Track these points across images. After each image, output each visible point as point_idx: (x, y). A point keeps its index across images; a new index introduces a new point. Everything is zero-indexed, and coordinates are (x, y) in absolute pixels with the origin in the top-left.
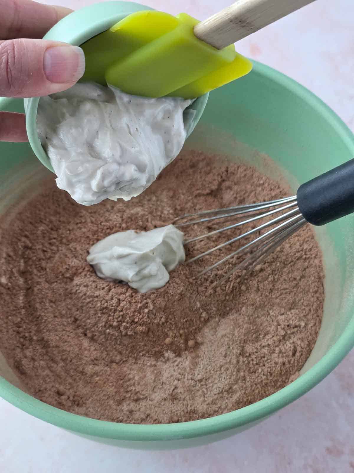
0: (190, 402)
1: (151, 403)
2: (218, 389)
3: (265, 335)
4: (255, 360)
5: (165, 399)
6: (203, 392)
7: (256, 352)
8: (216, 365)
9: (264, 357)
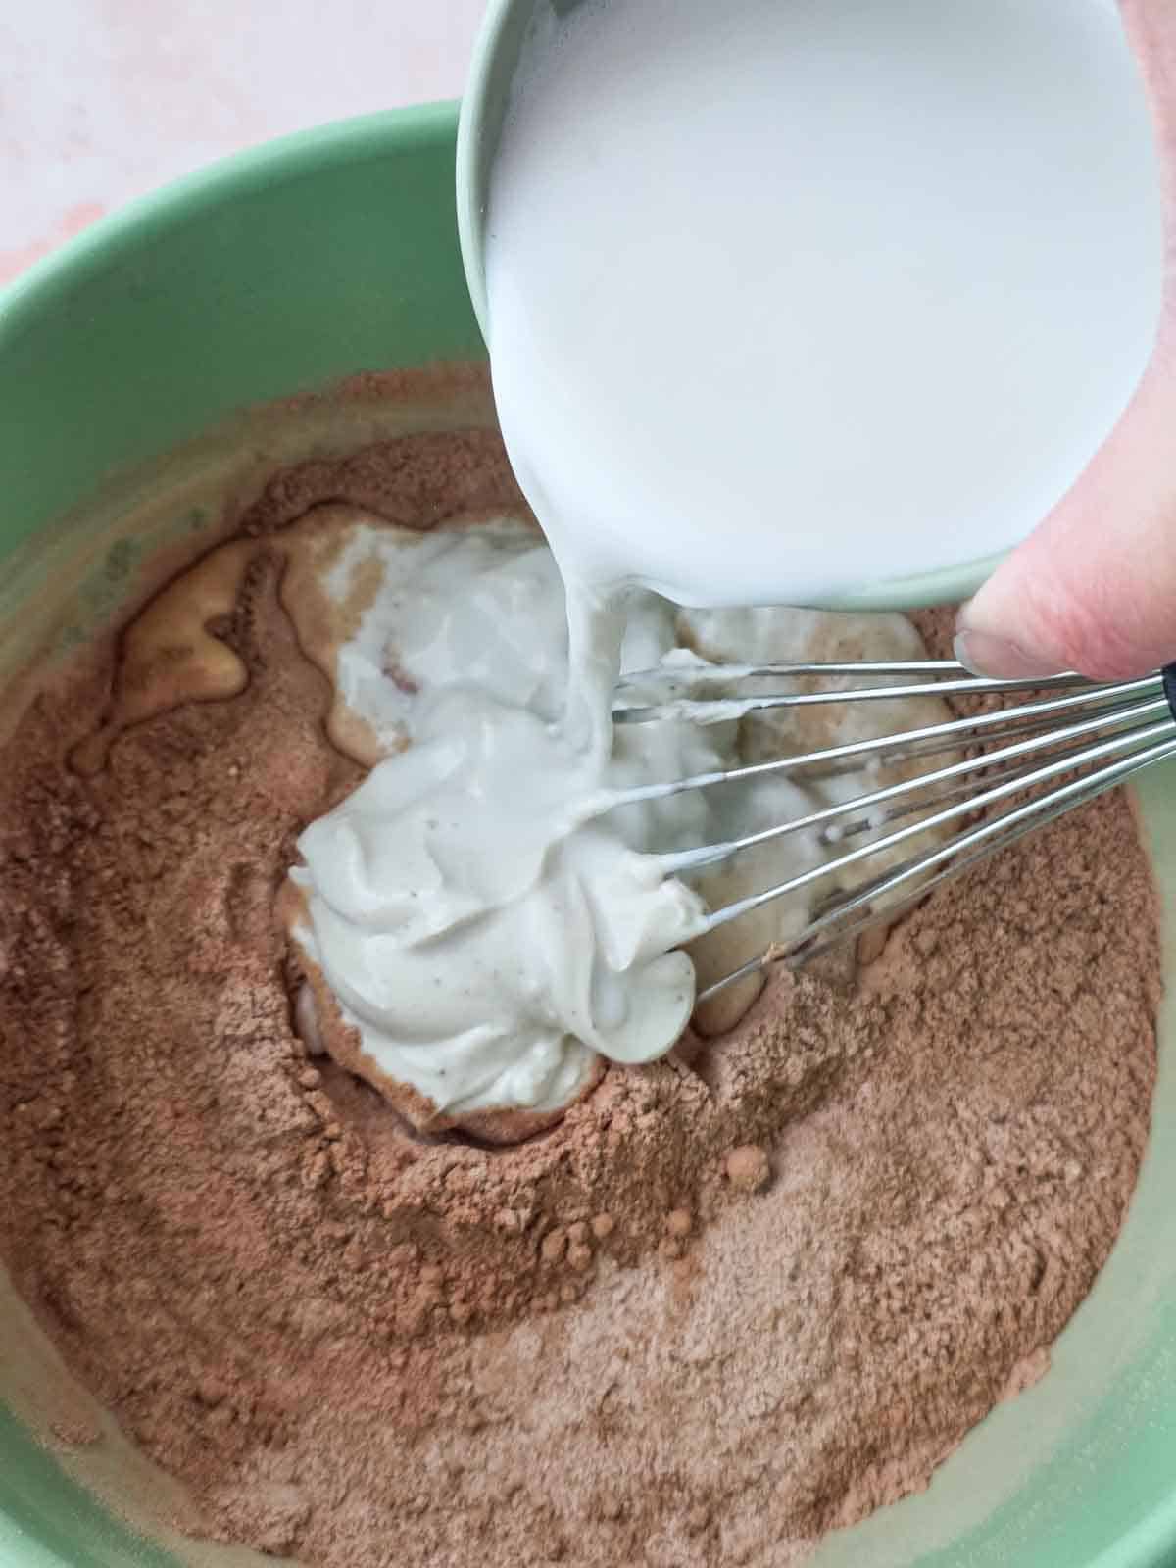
0: (663, 1447)
1: (524, 1438)
2: (762, 1399)
3: (937, 1197)
4: (897, 1293)
5: (577, 1428)
6: (710, 1406)
7: (903, 1265)
8: (760, 1308)
9: (930, 1286)
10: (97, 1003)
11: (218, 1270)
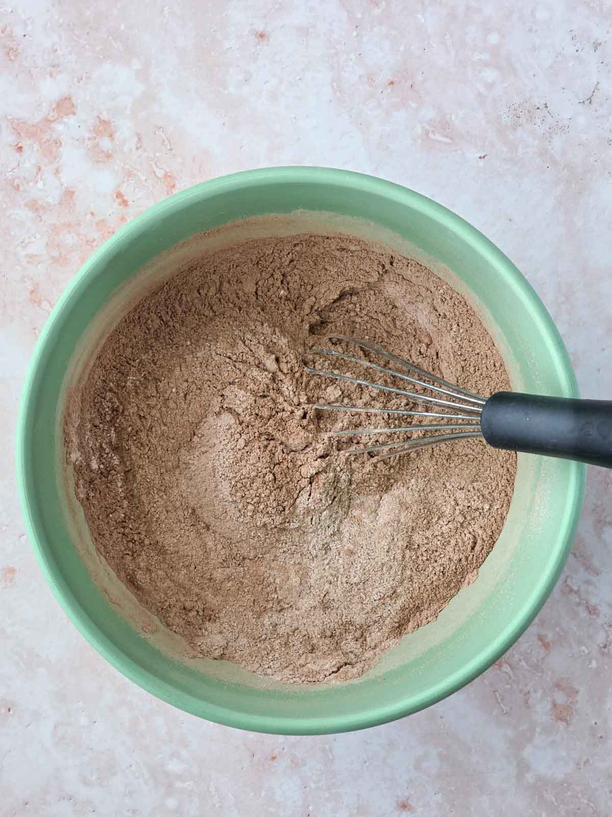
0: (345, 612)
1: (297, 612)
2: (379, 594)
3: (439, 518)
4: (425, 554)
5: (315, 608)
6: (361, 597)
7: (427, 544)
8: (377, 563)
9: (436, 551)
10: (134, 476)
11: (187, 563)
